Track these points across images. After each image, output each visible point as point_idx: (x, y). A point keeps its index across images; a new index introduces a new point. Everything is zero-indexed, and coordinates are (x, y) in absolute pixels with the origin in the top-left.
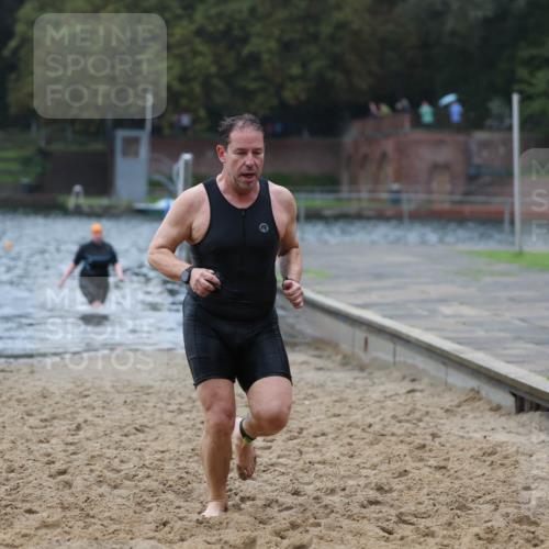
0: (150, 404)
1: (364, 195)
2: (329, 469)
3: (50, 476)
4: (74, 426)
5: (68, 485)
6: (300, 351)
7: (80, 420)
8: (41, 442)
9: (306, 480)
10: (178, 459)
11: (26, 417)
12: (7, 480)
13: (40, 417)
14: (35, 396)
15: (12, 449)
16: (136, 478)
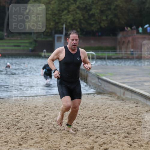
1: (123, 52)
2: (114, 128)
3: (38, 129)
4: (44, 116)
5: (42, 132)
6: (106, 95)
7: (46, 114)
8: (35, 120)
9: (108, 131)
11: (31, 113)
12: (26, 130)
13: (35, 113)
14: (33, 107)
15: (27, 122)
16: (61, 130)
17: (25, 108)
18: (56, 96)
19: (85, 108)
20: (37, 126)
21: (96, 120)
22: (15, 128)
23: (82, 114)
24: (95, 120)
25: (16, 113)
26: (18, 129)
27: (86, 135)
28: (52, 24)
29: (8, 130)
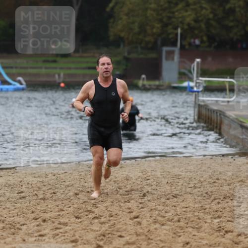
0: (180, 184)
3: (131, 219)
4: (142, 194)
5: (139, 223)
7: (145, 191)
8: (126, 202)
10: (194, 211)
11: (118, 190)
12: (109, 220)
13: (125, 190)
14: (123, 179)
15: (111, 205)
16: (173, 221)
18: (164, 160)
19: (216, 181)
20: (130, 212)
22: (90, 216)
23: (212, 192)
25: (92, 189)
26: (94, 218)
27: (220, 230)
29: (77, 220)
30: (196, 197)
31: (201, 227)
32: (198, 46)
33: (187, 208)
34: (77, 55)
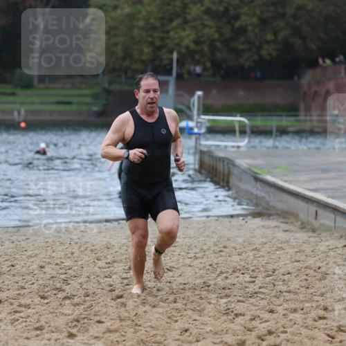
0: (176, 253)
1: (315, 118)
2: (292, 296)
3: (112, 299)
4: (127, 267)
5: (124, 305)
6: (273, 219)
8: (106, 277)
9: (278, 303)
10: (195, 289)
11: (96, 261)
12: (85, 301)
13: (105, 261)
14: (103, 247)
15: (87, 282)
16: (167, 301)
17: (82, 249)
19: (223, 249)
20: (112, 291)
21: (250, 277)
22: (59, 296)
23: (217, 264)
24: (247, 278)
25: (62, 260)
26: (65, 298)
27: (228, 313)
28: (146, 50)
29: (42, 301)
30: (197, 271)
31: (203, 309)
32: (199, 75)
33: (185, 284)
34: (42, 86)
